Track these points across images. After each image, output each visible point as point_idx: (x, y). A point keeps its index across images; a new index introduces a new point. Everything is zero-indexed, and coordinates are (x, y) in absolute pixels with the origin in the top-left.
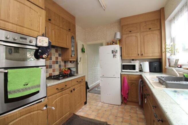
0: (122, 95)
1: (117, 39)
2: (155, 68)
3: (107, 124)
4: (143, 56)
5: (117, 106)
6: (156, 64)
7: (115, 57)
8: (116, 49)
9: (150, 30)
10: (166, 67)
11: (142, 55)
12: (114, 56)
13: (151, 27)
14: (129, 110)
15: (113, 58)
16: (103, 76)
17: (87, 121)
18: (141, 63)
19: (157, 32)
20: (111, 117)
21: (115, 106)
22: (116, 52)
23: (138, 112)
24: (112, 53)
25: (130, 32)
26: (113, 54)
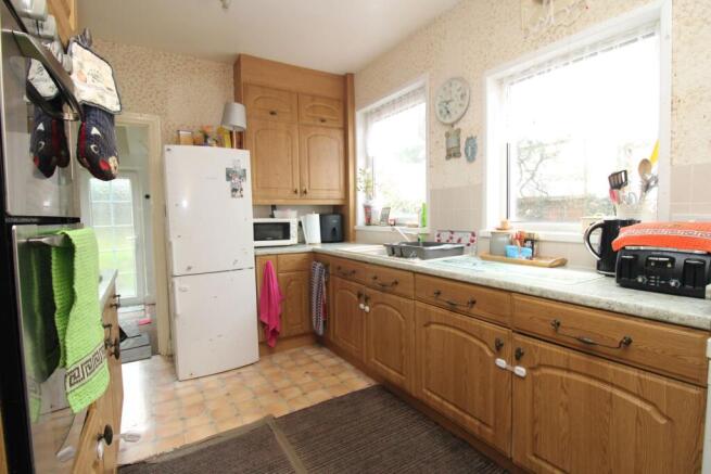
0: (262, 325)
1: (234, 127)
2: (334, 229)
3: (274, 418)
4: (308, 195)
5: (251, 368)
6: (334, 220)
7: (238, 194)
8: (242, 167)
9: (323, 124)
10: (356, 228)
11: (305, 192)
12: (234, 190)
13: (325, 117)
14: (291, 363)
15: (233, 196)
16: (189, 268)
17: (202, 452)
18: (302, 219)
19: (338, 135)
20: (264, 401)
21: (242, 370)
22: (243, 176)
23: (316, 358)
24: (229, 178)
25: (273, 113)
26: (229, 183)
